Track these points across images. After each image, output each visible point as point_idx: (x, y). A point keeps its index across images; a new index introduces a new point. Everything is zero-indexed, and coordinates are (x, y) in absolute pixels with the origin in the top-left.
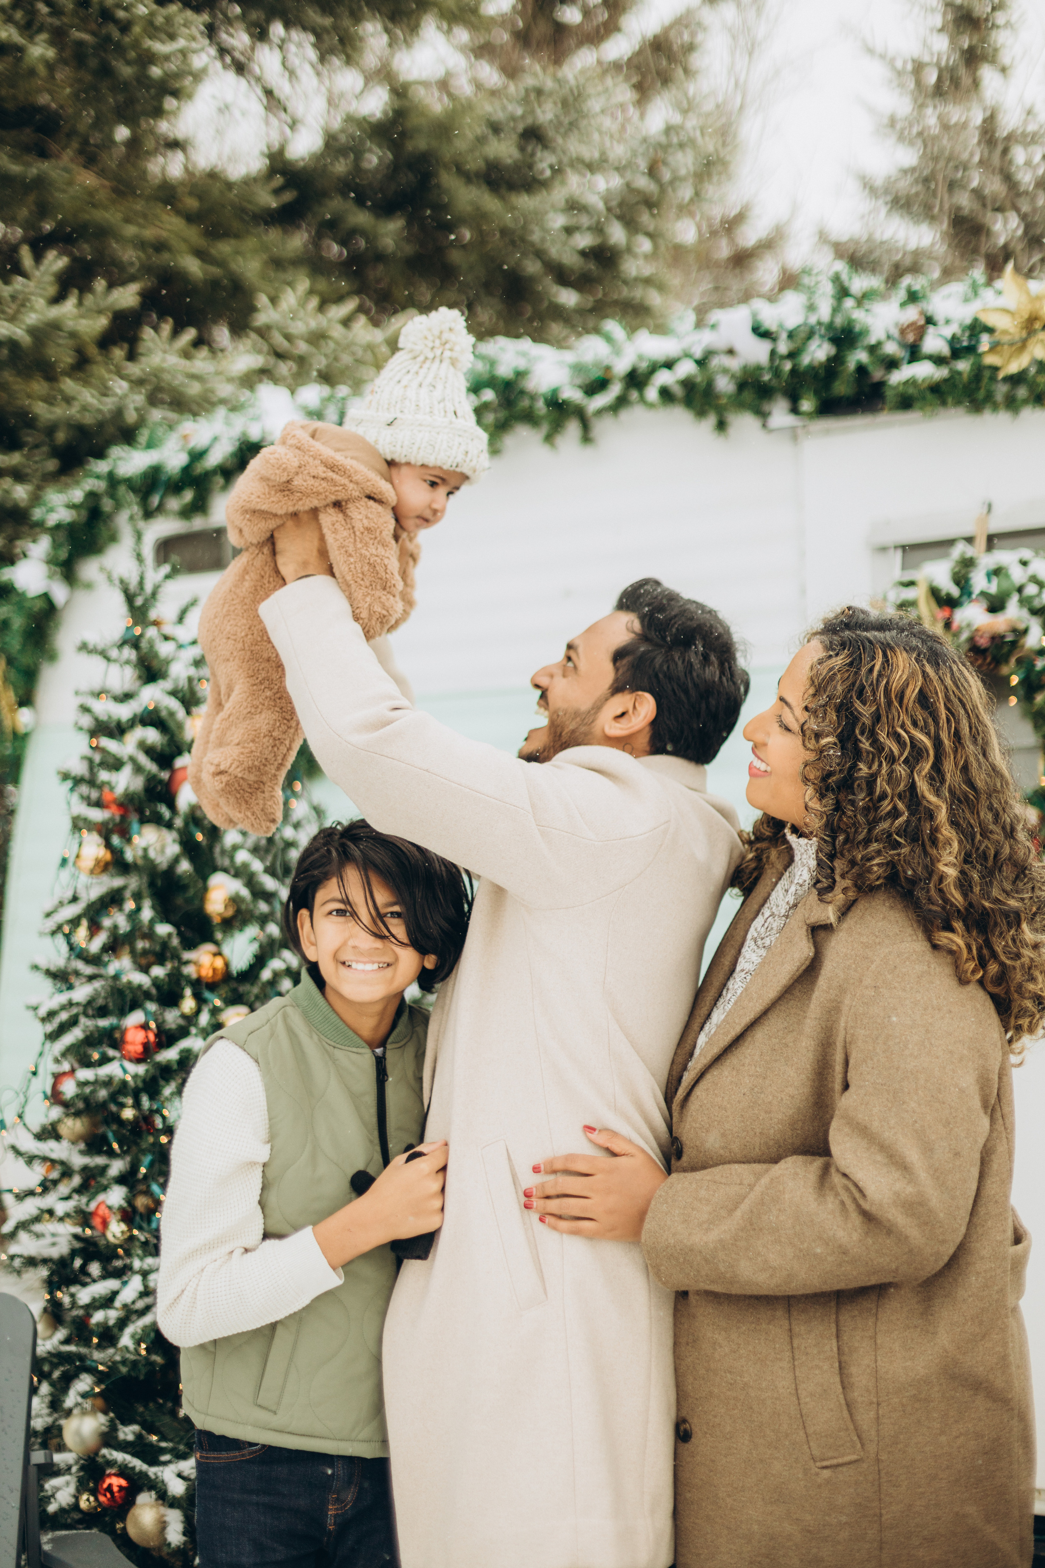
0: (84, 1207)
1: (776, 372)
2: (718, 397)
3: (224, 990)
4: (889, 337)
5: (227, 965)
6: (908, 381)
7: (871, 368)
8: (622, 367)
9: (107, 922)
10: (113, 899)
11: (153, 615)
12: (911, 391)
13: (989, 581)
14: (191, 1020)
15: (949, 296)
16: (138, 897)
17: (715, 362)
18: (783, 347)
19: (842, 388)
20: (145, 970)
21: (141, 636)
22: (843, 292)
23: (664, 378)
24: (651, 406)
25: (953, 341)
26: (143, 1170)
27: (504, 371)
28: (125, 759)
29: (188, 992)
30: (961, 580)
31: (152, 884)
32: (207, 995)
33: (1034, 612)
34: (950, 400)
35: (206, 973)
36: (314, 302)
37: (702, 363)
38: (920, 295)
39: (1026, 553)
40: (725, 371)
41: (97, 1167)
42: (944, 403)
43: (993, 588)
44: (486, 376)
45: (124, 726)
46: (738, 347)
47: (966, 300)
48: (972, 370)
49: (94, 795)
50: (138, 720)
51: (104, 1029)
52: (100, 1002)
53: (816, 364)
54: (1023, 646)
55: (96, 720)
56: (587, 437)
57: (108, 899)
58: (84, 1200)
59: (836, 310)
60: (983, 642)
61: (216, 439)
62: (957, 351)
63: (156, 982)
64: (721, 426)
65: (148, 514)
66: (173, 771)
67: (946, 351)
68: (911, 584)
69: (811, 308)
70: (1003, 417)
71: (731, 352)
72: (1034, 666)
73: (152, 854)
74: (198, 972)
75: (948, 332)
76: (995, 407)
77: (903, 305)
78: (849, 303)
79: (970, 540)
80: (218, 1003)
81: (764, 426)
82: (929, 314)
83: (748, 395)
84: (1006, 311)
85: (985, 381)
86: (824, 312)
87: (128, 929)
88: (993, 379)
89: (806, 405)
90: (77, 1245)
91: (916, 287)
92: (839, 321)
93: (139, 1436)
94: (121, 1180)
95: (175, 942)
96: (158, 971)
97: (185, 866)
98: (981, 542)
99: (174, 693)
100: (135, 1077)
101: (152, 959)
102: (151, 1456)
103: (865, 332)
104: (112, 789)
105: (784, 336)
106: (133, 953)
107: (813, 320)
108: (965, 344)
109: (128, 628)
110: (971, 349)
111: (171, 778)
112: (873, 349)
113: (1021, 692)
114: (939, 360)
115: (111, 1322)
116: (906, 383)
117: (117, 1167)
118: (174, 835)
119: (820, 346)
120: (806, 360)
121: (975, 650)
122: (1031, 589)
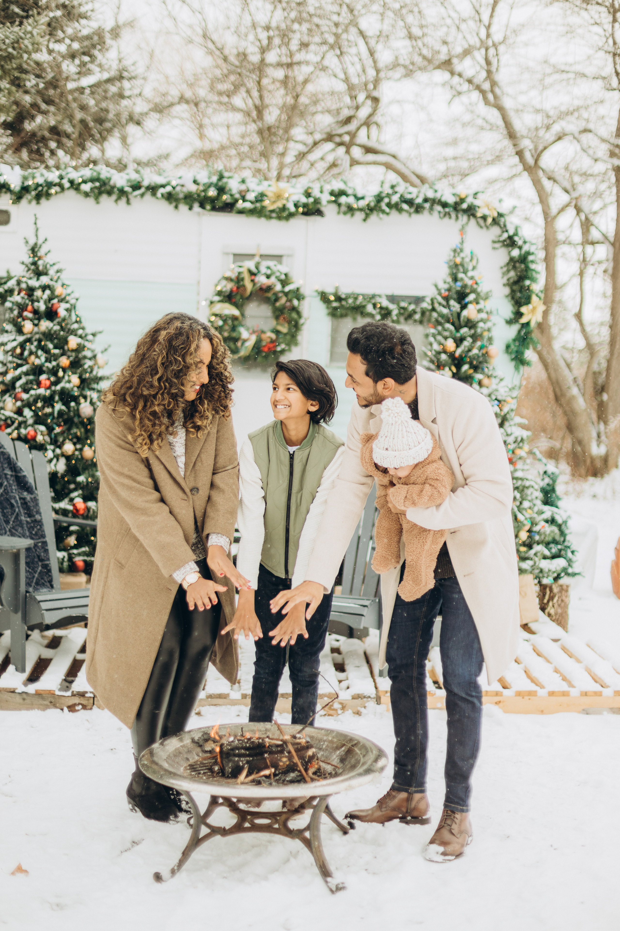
1: (198, 195)
2: (177, 199)
4: (236, 193)
8: (145, 183)
11: (39, 254)
12: (242, 209)
13: (266, 270)
15: (253, 182)
17: (178, 189)
18: (201, 188)
19: (219, 204)
20: (50, 362)
22: (221, 176)
23: (162, 190)
24: (157, 198)
25: (256, 198)
26: (50, 421)
27: (103, 176)
29: (61, 370)
30: (257, 268)
32: (67, 370)
33: (279, 280)
34: (255, 214)
37: (174, 188)
40: (181, 192)
42: (252, 215)
43: (269, 272)
44: (95, 177)
46: (187, 185)
47: (258, 185)
48: (260, 206)
53: (212, 196)
54: (275, 289)
55: (28, 286)
56: (128, 203)
59: (219, 180)
60: (263, 287)
62: (256, 201)
64: (176, 207)
68: (241, 267)
69: (211, 178)
70: (267, 221)
71: (185, 186)
72: (278, 295)
75: (253, 194)
76: (265, 218)
77: (239, 182)
78: (224, 179)
79: (256, 256)
80: (70, 374)
81: (190, 209)
82: (248, 187)
83: (188, 200)
84: (271, 191)
85: (264, 210)
86: (214, 179)
88: (266, 210)
89: (208, 207)
91: (244, 178)
92: (220, 184)
96: (54, 363)
98: (259, 257)
99: (51, 280)
103: (229, 189)
105: (202, 185)
107: (211, 181)
108: (259, 198)
109: (31, 258)
110: (262, 201)
111: (53, 306)
112: (232, 195)
114: (252, 202)
116: (241, 207)
118: (57, 324)
119: (213, 190)
120: (209, 194)
121: (261, 289)
122: (278, 274)
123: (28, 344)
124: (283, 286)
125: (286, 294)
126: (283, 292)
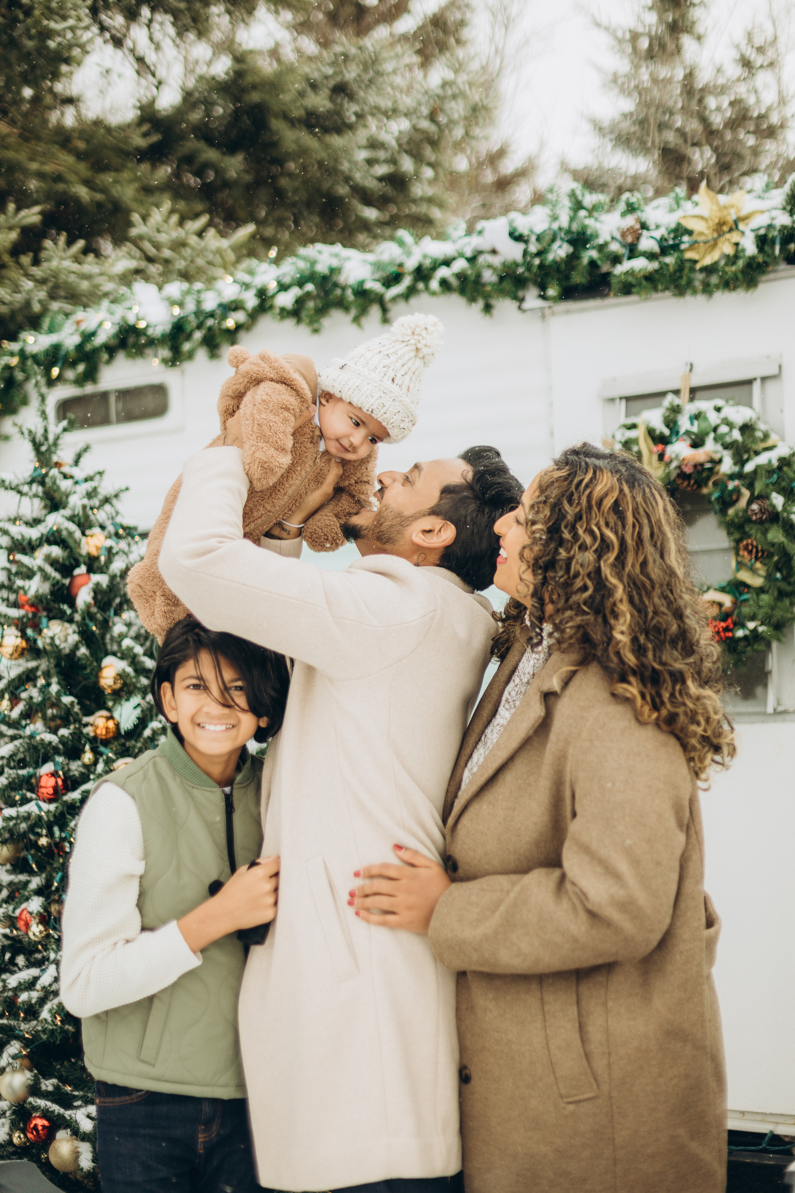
0: (10, 913)
1: (529, 267)
2: (484, 285)
3: (115, 745)
4: (613, 238)
5: (117, 725)
6: (627, 272)
7: (599, 263)
8: (411, 264)
9: (24, 695)
10: (28, 677)
11: (55, 458)
12: (630, 279)
13: (692, 424)
14: (90, 768)
15: (657, 207)
16: (47, 675)
17: (481, 259)
18: (533, 248)
19: (578, 278)
20: (54, 731)
21: (46, 475)
22: (578, 206)
23: (443, 272)
24: (434, 294)
25: (662, 241)
26: (56, 884)
27: (322, 268)
28: (35, 569)
29: (87, 747)
30: (671, 423)
31: (58, 665)
32: (102, 749)
33: (726, 447)
34: (660, 287)
35: (101, 732)
36: (175, 218)
37: (472, 260)
38: (636, 206)
39: (720, 402)
40: (490, 266)
41: (20, 882)
42: (655, 289)
43: (695, 429)
44: (307, 273)
45: (34, 543)
46: (498, 248)
47: (671, 210)
48: (676, 263)
49: (12, 597)
50: (44, 538)
51: (23, 776)
52: (20, 756)
53: (558, 259)
54: (718, 473)
55: (13, 540)
56: (385, 320)
57: (24, 677)
58: (11, 908)
59: (572, 219)
60: (688, 470)
61: (100, 324)
62: (665, 249)
63: (62, 740)
64: (488, 308)
65: (51, 383)
66: (72, 577)
67: (656, 249)
68: (633, 426)
69: (555, 218)
70: (701, 298)
71: (494, 252)
72: (726, 486)
73: (57, 642)
74: (95, 732)
75: (658, 234)
76: (695, 292)
77: (623, 215)
78: (582, 213)
79: (677, 392)
80: (111, 755)
81: (520, 308)
82: (643, 220)
83: (507, 285)
84: (702, 218)
85: (686, 271)
86: (564, 221)
87: (40, 699)
88: (692, 270)
89: (552, 292)
90: (7, 942)
91: (633, 200)
92: (575, 227)
93: (57, 1088)
94: (39, 892)
95: (77, 709)
96: (64, 732)
97: (83, 651)
98: (686, 394)
99: (72, 519)
100: (49, 812)
101: (59, 722)
102: (67, 1102)
103: (596, 236)
104: (25, 593)
105: (533, 238)
106: (44, 718)
107: (555, 226)
108: (671, 242)
109: (36, 469)
110: (675, 247)
111: (70, 583)
112: (601, 248)
113: (717, 507)
114: (651, 256)
115: (34, 1001)
116: (627, 273)
117: (36, 882)
118: (74, 627)
119: (560, 247)
120: (550, 257)
121: (682, 475)
122: (724, 429)
123: (29, 686)
124: (741, 462)
125: (750, 480)
126: (739, 476)
